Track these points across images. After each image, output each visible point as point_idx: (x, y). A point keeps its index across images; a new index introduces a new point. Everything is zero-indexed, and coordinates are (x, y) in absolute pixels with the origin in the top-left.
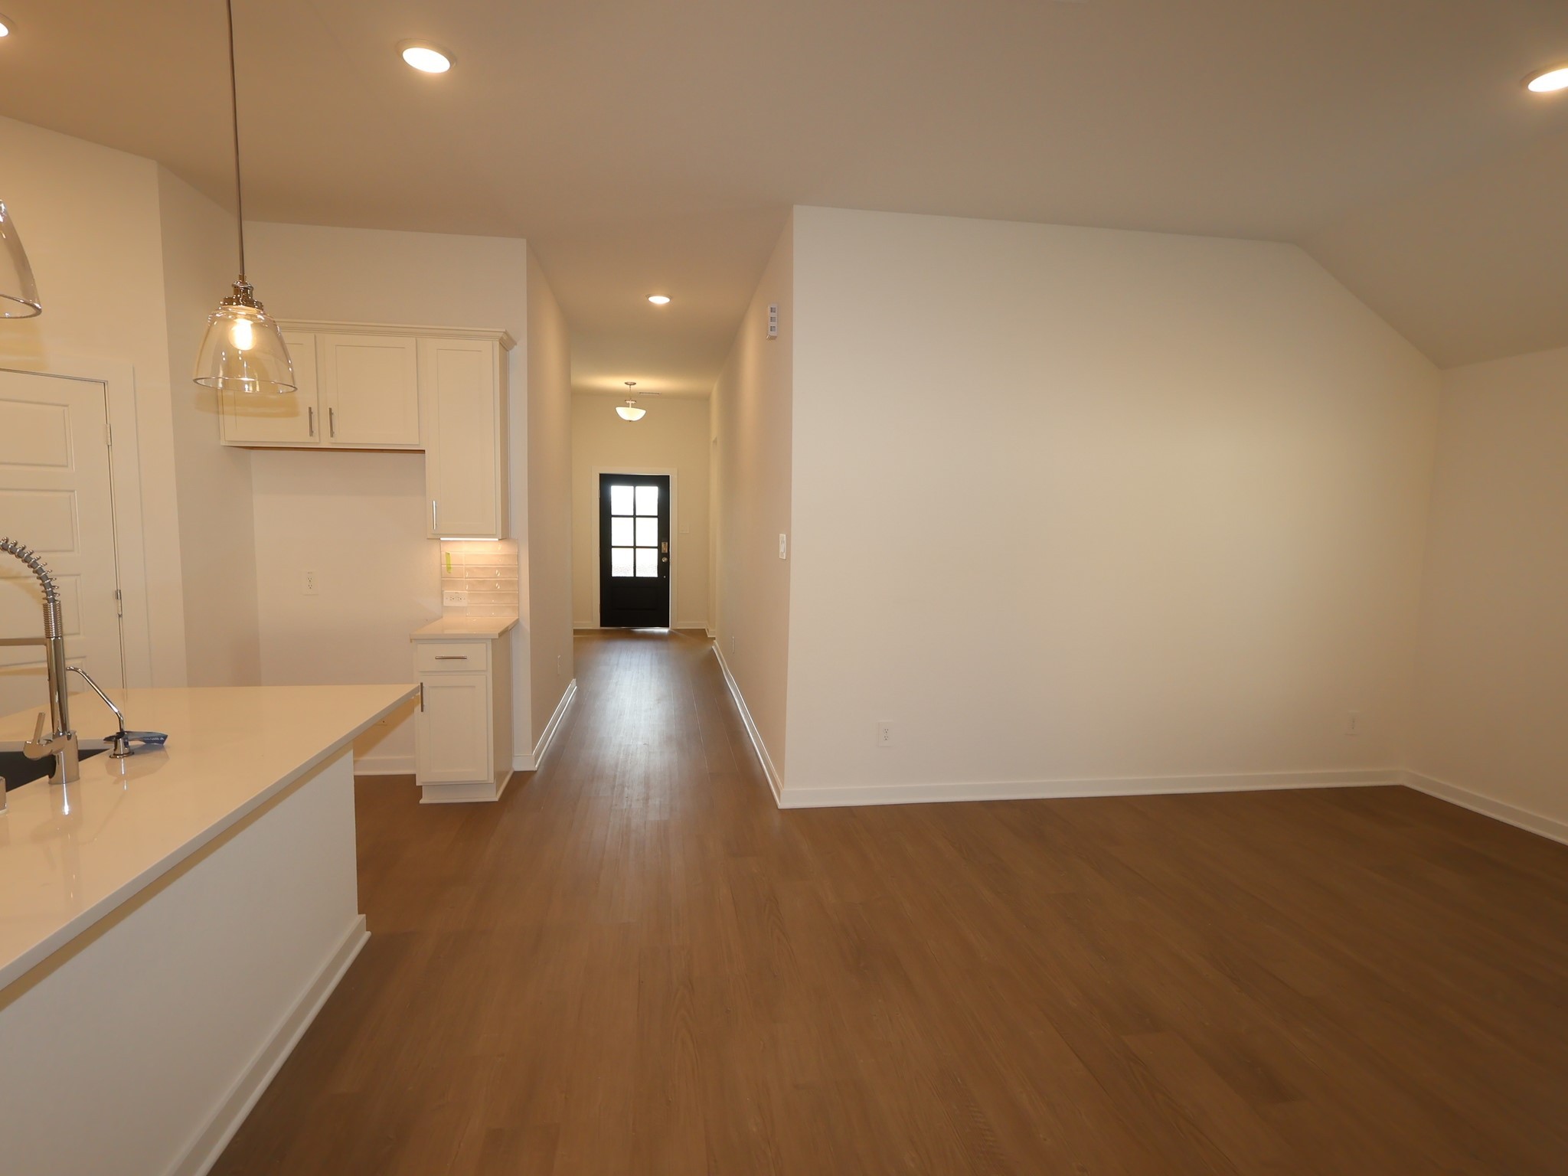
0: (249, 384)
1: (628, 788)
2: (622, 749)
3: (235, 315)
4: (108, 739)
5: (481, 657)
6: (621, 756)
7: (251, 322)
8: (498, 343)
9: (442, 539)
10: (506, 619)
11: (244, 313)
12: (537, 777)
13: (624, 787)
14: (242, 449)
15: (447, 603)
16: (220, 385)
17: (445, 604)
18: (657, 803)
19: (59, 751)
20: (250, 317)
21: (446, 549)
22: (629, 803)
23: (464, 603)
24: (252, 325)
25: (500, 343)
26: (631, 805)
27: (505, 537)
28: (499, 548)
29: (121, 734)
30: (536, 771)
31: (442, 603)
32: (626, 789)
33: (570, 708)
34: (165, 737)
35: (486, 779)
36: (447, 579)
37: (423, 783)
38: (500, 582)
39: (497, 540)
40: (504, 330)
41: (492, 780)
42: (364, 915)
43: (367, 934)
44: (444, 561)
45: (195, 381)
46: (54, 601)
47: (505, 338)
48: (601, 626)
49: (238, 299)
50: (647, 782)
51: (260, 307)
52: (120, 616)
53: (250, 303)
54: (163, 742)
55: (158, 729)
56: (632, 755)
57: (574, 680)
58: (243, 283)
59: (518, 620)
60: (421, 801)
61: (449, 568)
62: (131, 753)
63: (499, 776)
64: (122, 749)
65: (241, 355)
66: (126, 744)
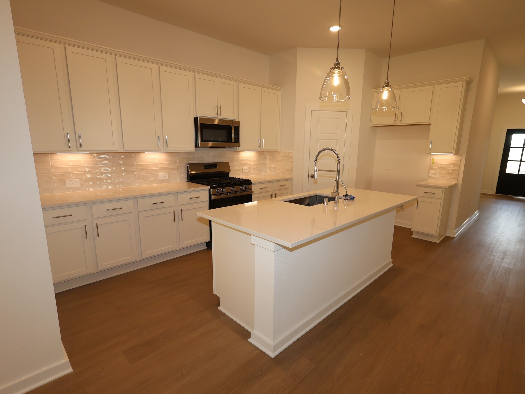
0: (385, 108)
1: (495, 252)
2: (495, 239)
3: (384, 90)
4: (343, 196)
5: (440, 194)
6: (494, 241)
7: (388, 91)
8: (465, 82)
9: (432, 154)
10: (452, 182)
11: (386, 89)
12: (455, 240)
13: (493, 252)
14: (375, 127)
15: (430, 175)
16: (378, 110)
17: (429, 176)
18: (508, 261)
19: (336, 196)
20: (388, 90)
21: (433, 157)
22: (494, 257)
23: (436, 176)
24: (388, 92)
25: (466, 82)
26: (494, 259)
27: (457, 153)
28: (453, 157)
29: (346, 195)
30: (455, 238)
31: (429, 175)
32: (493, 253)
33: (474, 220)
34: (355, 198)
35: (436, 234)
36: (432, 167)
37: (414, 231)
38: (451, 169)
39: (453, 154)
40: (469, 77)
41: (437, 235)
42: (392, 259)
43: (392, 265)
44: (432, 161)
45: (372, 109)
46: (339, 163)
47: (469, 80)
48: (496, 193)
49: (385, 85)
50: (505, 253)
51: (390, 87)
52: (343, 171)
53: (388, 86)
54: (354, 199)
55: (354, 195)
56: (500, 242)
57: (478, 211)
58: (387, 81)
59: (457, 183)
60: (412, 236)
61: (433, 164)
62: (347, 200)
63: (440, 236)
64: (346, 199)
65: (384, 101)
66: (347, 198)
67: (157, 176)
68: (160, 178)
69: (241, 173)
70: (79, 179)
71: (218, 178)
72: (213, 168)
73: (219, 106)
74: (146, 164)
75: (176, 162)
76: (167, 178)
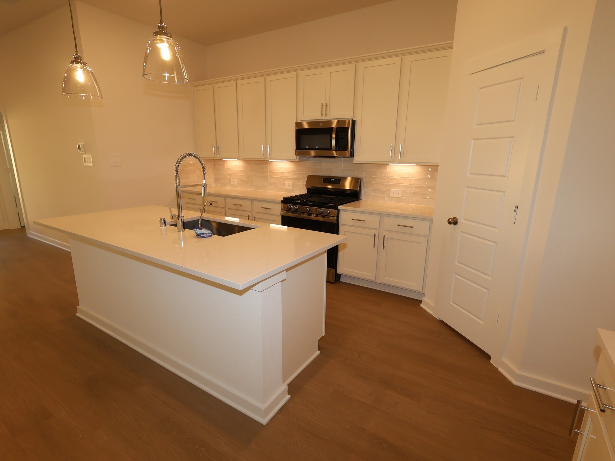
67: (284, 184)
68: (286, 187)
69: (388, 197)
70: (237, 179)
71: (334, 196)
72: (335, 184)
73: (324, 104)
74: (276, 172)
75: (302, 173)
76: (292, 188)
